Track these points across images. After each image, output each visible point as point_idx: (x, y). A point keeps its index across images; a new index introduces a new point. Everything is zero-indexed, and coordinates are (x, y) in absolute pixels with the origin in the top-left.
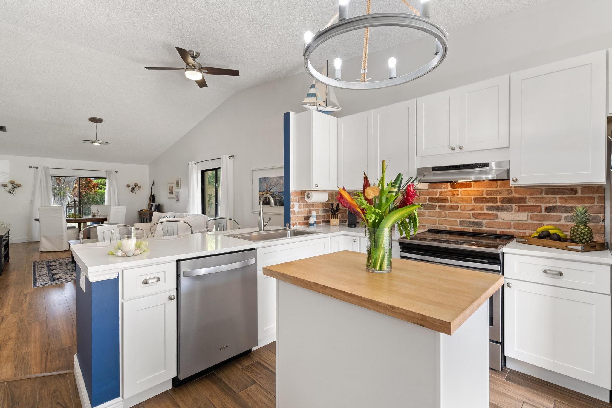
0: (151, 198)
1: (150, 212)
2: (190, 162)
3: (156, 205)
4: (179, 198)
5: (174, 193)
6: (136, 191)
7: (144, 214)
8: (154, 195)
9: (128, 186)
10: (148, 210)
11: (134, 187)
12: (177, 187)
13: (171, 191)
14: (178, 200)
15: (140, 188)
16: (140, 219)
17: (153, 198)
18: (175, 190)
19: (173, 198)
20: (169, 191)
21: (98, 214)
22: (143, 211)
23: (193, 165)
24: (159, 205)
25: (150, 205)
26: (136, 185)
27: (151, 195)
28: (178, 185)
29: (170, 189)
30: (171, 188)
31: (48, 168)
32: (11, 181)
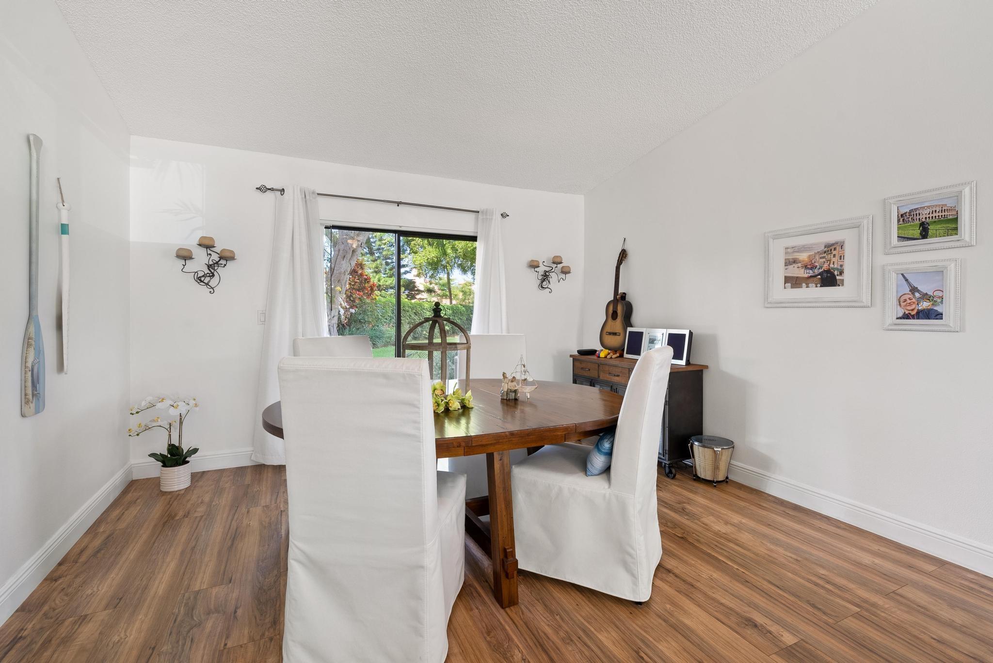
5: (852, 276)
6: (553, 283)
8: (624, 295)
9: (533, 265)
13: (811, 268)
15: (566, 271)
17: (625, 308)
22: (600, 355)
24: (691, 334)
25: (614, 334)
26: (558, 260)
27: (616, 298)
30: (804, 256)
31: (313, 193)
32: (202, 237)
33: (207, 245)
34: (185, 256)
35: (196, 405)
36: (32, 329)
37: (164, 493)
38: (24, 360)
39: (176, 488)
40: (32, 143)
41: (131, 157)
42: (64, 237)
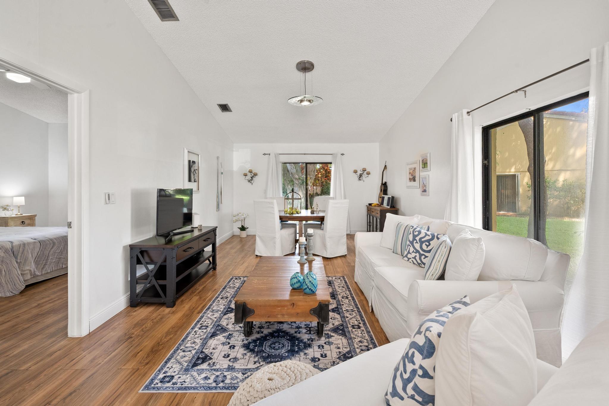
0: (382, 188)
1: (381, 208)
2: (457, 113)
3: (389, 198)
4: (427, 187)
5: (417, 179)
6: (364, 179)
7: (373, 210)
8: (386, 183)
9: (355, 172)
10: (378, 204)
11: (362, 173)
12: (423, 168)
13: (412, 175)
14: (425, 191)
15: (368, 174)
16: (368, 216)
17: (384, 188)
18: (421, 174)
19: (415, 187)
20: (408, 176)
21: (317, 209)
22: (373, 205)
23: (464, 117)
24: (393, 197)
25: (381, 197)
26: (364, 170)
27: (382, 184)
28: (425, 164)
29: (410, 173)
30: (411, 171)
31: (278, 154)
32: (250, 170)
33: (251, 172)
34: (245, 175)
35: (248, 215)
36: (218, 194)
37: (240, 237)
38: (217, 201)
39: (243, 237)
40: (218, 158)
41: (234, 149)
42: (222, 175)
